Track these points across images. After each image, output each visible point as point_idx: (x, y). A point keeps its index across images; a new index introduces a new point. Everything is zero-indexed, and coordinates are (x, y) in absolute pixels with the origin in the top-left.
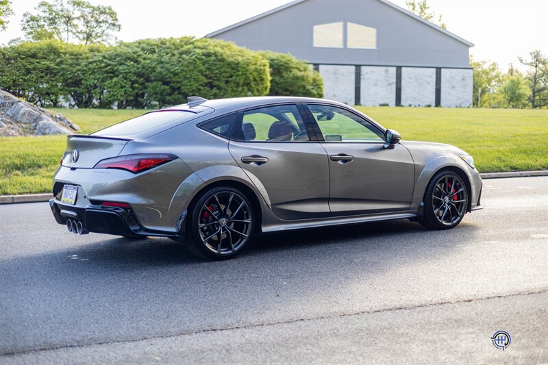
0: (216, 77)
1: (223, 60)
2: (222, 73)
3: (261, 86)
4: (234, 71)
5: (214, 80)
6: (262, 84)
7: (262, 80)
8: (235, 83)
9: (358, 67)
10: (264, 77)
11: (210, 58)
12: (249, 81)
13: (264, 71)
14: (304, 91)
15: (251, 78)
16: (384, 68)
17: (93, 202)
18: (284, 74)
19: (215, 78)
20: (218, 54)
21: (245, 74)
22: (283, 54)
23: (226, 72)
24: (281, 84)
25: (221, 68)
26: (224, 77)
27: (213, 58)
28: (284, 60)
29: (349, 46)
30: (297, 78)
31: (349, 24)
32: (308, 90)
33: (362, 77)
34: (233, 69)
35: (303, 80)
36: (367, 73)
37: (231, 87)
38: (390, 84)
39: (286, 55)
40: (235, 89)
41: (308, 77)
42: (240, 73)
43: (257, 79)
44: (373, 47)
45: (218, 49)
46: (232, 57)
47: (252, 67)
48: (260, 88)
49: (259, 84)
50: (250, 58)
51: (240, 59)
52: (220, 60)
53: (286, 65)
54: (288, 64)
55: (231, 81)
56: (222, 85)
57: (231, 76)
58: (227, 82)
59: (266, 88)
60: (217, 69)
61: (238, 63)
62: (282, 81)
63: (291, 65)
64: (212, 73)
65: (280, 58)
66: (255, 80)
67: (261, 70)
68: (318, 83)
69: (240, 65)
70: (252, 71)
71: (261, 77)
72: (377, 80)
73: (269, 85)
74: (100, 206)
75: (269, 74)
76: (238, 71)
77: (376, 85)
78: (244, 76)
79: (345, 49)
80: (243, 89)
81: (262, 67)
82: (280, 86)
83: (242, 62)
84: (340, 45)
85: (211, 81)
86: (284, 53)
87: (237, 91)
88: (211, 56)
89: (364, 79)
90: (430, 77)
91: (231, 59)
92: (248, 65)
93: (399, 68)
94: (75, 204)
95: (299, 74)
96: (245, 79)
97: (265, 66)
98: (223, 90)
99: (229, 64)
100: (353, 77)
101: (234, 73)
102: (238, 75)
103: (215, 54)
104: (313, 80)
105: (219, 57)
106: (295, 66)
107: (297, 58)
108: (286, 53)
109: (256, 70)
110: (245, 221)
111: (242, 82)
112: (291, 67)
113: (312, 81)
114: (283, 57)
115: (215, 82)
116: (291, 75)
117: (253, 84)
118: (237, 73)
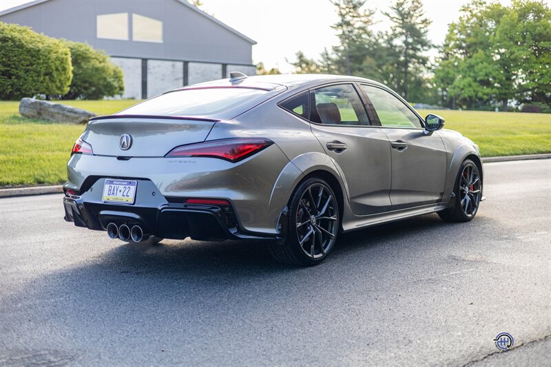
0: (14, 64)
1: (21, 46)
2: (21, 60)
3: (64, 76)
4: (34, 58)
5: (12, 68)
6: (65, 74)
7: (64, 69)
8: (35, 71)
9: (145, 61)
10: (67, 66)
11: (6, 44)
12: (51, 71)
13: (67, 59)
14: (105, 83)
15: (53, 67)
16: (171, 63)
17: (170, 199)
18: (83, 64)
19: (13, 66)
20: (16, 40)
21: (47, 63)
22: (80, 44)
23: (24, 60)
24: (80, 74)
25: (20, 55)
26: (22, 65)
27: (10, 43)
28: (82, 49)
29: (135, 38)
30: (97, 69)
31: (135, 16)
32: (109, 83)
33: (148, 71)
34: (33, 56)
35: (104, 71)
36: (154, 67)
37: (32, 77)
38: (177, 79)
39: (83, 44)
40: (36, 78)
41: (108, 68)
42: (42, 61)
43: (59, 68)
44: (159, 40)
45: (16, 34)
46: (31, 43)
47: (53, 56)
48: (62, 79)
49: (61, 74)
50: (51, 45)
51: (40, 45)
52: (18, 47)
53: (84, 55)
54: (86, 54)
55: (31, 70)
56: (22, 73)
57: (32, 65)
58: (27, 71)
59: (68, 79)
60: (15, 56)
61: (39, 51)
62: (81, 71)
63: (90, 55)
64: (9, 60)
65: (76, 46)
66: (57, 69)
67: (63, 59)
68: (118, 75)
69: (41, 52)
70: (53, 60)
71: (63, 67)
72: (164, 75)
73: (71, 75)
74: (182, 205)
75: (70, 64)
76: (39, 59)
77: (163, 79)
78: (45, 65)
79: (131, 42)
80: (44, 79)
81: (64, 56)
82: (78, 77)
83: (43, 50)
84: (125, 37)
85: (9, 69)
86: (80, 41)
87: (38, 81)
88: (7, 41)
89: (151, 73)
90: (216, 73)
91: (31, 46)
92: (49, 54)
93: (186, 64)
94: (134, 204)
95: (98, 65)
96: (47, 67)
97: (66, 54)
98: (22, 80)
99: (29, 51)
100: (139, 71)
101: (35, 61)
102: (38, 63)
103: (12, 39)
104: (114, 71)
105: (18, 43)
106: (94, 56)
107: (95, 48)
108: (83, 42)
109: (57, 59)
110: (332, 218)
111: (43, 71)
112: (90, 58)
113: (112, 73)
114: (81, 47)
115: (12, 70)
116: (90, 67)
117: (55, 74)
118: (38, 61)
